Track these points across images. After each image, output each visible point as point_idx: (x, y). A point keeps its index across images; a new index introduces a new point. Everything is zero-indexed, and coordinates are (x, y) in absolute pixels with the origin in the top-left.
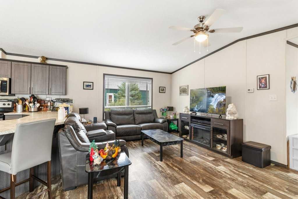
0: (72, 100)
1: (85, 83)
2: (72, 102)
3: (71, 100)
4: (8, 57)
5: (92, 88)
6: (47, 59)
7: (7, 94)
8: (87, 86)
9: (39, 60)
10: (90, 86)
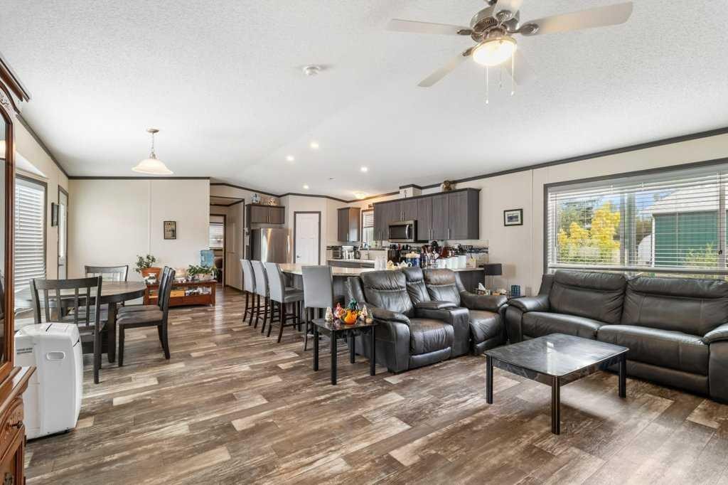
0: (487, 249)
1: (506, 213)
2: (487, 252)
3: (485, 248)
4: (425, 192)
5: (519, 222)
6: (455, 182)
7: (413, 240)
8: (511, 218)
9: (440, 189)
10: (517, 217)
